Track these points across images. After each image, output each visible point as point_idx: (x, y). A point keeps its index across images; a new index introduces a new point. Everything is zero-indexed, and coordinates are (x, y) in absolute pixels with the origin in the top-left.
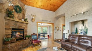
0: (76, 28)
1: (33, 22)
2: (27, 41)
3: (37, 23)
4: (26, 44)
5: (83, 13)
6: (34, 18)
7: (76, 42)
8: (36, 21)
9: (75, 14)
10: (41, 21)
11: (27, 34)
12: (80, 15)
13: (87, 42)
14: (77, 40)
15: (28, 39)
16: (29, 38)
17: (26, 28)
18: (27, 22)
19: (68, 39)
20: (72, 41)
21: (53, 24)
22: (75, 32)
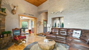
0: (55, 23)
1: (13, 14)
2: (7, 38)
3: (19, 15)
4: (5, 43)
5: (61, 12)
6: (15, 9)
7: (58, 34)
8: (17, 13)
9: (56, 11)
10: (23, 15)
11: (5, 29)
12: (59, 13)
13: (64, 33)
14: (58, 32)
15: (7, 36)
16: (9, 35)
17: (2, 21)
18: (5, 13)
19: (51, 32)
20: (54, 33)
21: (36, 18)
22: (54, 26)
